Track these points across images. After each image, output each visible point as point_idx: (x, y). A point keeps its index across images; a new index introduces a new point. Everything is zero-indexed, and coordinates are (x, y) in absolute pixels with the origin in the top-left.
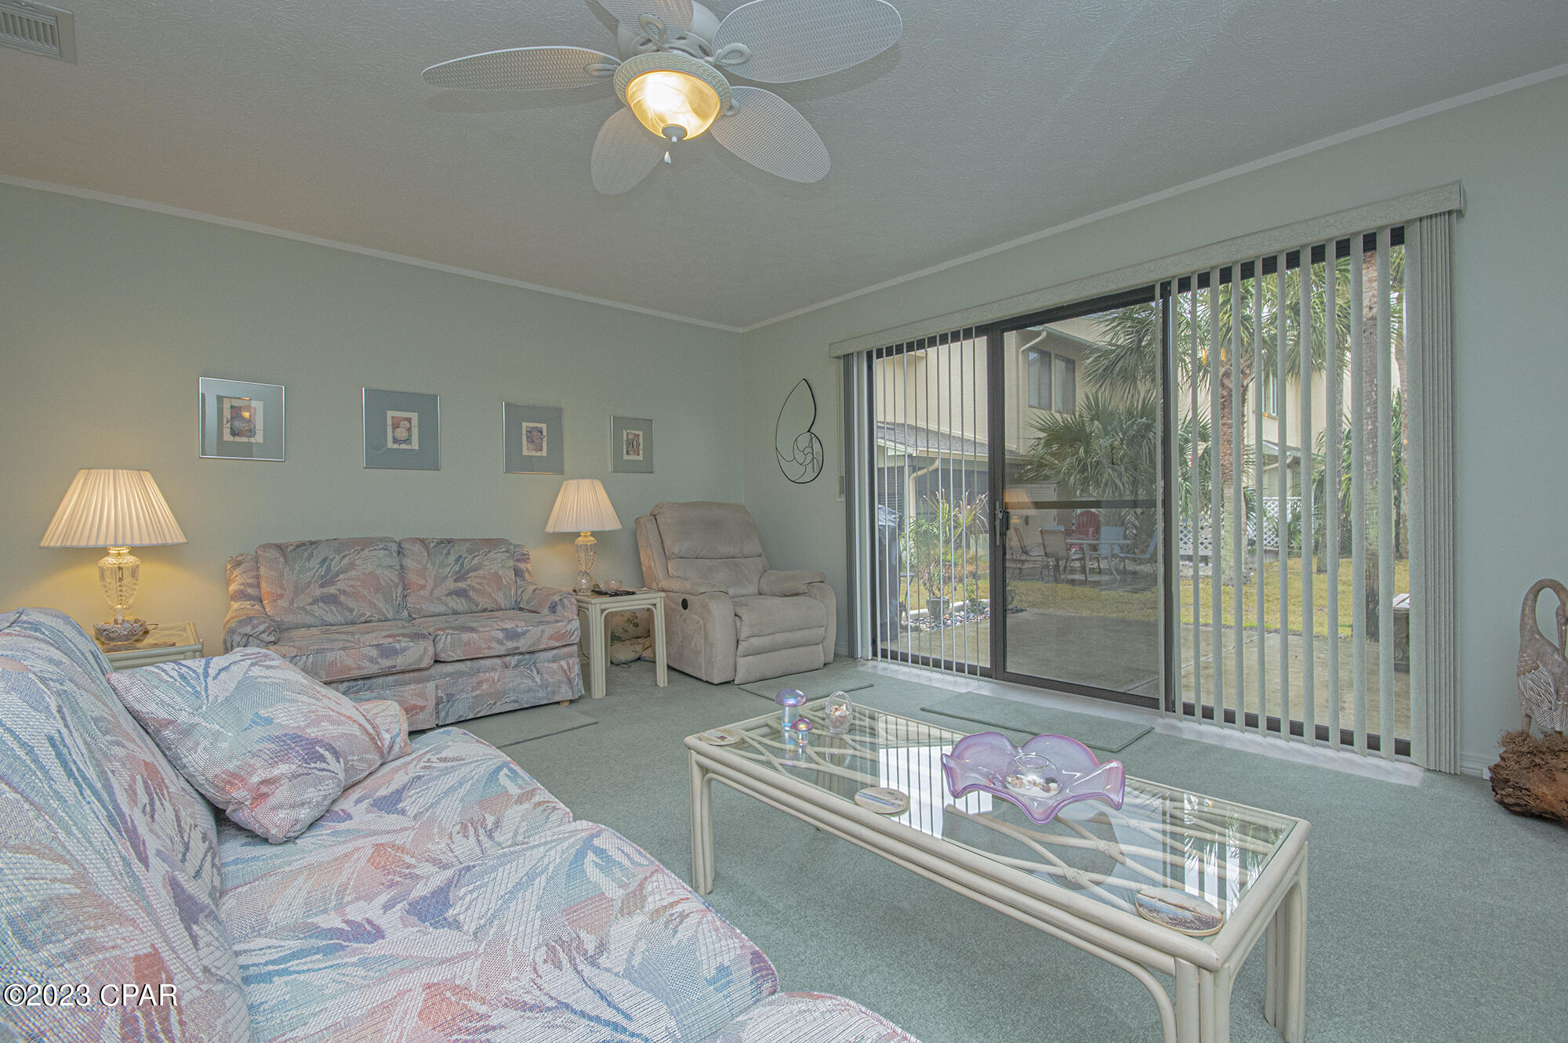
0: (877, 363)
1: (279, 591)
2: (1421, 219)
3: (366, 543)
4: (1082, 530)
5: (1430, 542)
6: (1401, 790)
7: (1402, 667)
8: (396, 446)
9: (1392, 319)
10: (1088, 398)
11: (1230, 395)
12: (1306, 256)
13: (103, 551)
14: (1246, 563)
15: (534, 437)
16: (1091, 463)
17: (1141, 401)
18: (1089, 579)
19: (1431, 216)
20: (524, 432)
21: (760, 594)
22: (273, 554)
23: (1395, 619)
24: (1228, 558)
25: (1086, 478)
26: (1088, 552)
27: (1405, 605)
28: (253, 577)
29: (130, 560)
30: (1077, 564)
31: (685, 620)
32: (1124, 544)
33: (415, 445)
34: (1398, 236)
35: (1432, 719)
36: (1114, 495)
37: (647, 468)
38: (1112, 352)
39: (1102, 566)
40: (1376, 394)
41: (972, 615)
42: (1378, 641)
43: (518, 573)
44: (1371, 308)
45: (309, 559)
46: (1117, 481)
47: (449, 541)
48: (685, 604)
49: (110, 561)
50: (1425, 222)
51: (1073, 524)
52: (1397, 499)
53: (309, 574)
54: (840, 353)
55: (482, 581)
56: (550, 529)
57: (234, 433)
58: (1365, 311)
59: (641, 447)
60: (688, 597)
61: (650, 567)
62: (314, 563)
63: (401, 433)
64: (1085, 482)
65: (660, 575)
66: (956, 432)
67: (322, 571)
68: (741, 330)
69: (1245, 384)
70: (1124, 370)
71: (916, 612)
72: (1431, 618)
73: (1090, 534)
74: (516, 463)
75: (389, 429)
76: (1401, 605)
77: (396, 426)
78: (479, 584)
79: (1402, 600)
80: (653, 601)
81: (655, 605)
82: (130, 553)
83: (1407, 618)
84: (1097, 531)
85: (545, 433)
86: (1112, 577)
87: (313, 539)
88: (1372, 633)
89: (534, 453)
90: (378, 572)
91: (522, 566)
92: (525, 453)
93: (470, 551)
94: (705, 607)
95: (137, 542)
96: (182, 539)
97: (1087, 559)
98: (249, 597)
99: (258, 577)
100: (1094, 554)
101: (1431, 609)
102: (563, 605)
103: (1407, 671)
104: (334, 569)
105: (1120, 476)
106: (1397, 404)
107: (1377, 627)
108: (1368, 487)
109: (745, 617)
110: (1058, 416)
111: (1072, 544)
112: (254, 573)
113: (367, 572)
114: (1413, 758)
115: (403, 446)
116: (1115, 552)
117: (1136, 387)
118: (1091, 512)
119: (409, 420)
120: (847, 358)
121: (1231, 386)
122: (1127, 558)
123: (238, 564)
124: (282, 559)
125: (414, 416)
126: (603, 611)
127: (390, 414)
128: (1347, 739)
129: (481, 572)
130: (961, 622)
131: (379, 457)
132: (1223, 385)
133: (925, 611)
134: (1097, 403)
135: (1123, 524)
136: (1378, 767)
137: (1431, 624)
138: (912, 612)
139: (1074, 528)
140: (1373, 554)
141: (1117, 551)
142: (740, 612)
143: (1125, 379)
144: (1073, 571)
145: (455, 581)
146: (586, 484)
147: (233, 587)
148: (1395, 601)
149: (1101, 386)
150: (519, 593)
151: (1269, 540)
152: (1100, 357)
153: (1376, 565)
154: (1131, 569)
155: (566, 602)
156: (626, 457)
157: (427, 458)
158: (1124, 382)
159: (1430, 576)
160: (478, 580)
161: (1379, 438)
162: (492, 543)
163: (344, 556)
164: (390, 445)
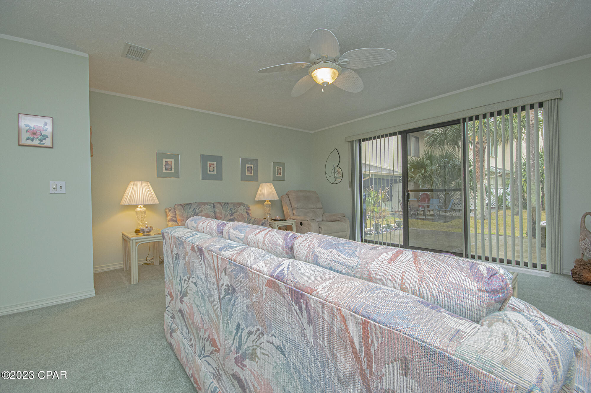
0: (363, 144)
1: (183, 219)
2: (548, 101)
3: (204, 204)
4: (423, 200)
5: (552, 201)
6: (543, 278)
7: (544, 246)
8: (210, 173)
9: (539, 126)
10: (425, 151)
11: (479, 150)
12: (511, 111)
13: (136, 206)
14: (486, 212)
15: (250, 169)
16: (427, 175)
17: (445, 152)
18: (427, 218)
19: (551, 100)
20: (247, 168)
21: (323, 221)
22: (180, 207)
23: (541, 229)
24: (479, 210)
25: (424, 181)
26: (426, 208)
27: (545, 224)
28: (174, 214)
29: (144, 209)
30: (422, 213)
31: (301, 229)
32: (439, 205)
33: (215, 173)
34: (541, 105)
35: (553, 257)
36: (435, 187)
37: (283, 179)
38: (436, 135)
39: (431, 213)
40: (534, 151)
41: (388, 230)
42: (536, 238)
43: (248, 214)
44: (532, 121)
45: (190, 209)
46: (437, 182)
47: (228, 203)
48: (301, 224)
49: (138, 209)
50: (549, 101)
51: (420, 198)
52: (542, 188)
53: (190, 214)
54: (350, 140)
55: (238, 216)
56: (257, 199)
57: (166, 170)
58: (530, 121)
59: (281, 172)
60: (302, 222)
61: (287, 212)
62: (191, 210)
63: (212, 169)
64: (424, 183)
65: (291, 214)
66: (375, 164)
67: (194, 213)
68: (312, 132)
69: (485, 146)
70: (440, 141)
71: (370, 228)
72: (553, 226)
73: (426, 202)
74: (244, 178)
75: (208, 167)
76: (544, 224)
77: (210, 166)
78: (237, 217)
79: (543, 223)
80: (292, 223)
81: (293, 224)
82: (144, 207)
83: (545, 229)
84: (429, 201)
85: (253, 168)
86: (435, 217)
87: (190, 203)
88: (534, 236)
89: (249, 175)
90: (209, 213)
91: (248, 211)
92: (247, 174)
93: (234, 207)
94: (309, 225)
95: (145, 204)
96: (159, 203)
97: (426, 211)
98: (174, 221)
99: (175, 214)
100: (428, 209)
101: (553, 222)
102: (265, 224)
103: (546, 247)
104: (197, 212)
105: (438, 180)
106: (542, 152)
107: (535, 233)
108: (532, 184)
109: (322, 228)
110: (414, 158)
111: (420, 205)
112: (175, 213)
113: (206, 213)
114: (547, 270)
115: (212, 173)
116: (436, 208)
117: (444, 147)
118: (427, 194)
119: (214, 164)
120: (352, 142)
121: (479, 147)
122: (441, 210)
123: (170, 210)
124: (182, 209)
125: (215, 163)
126: (278, 226)
127: (209, 162)
128: (526, 264)
129: (237, 213)
130: (385, 232)
131: (205, 176)
132: (477, 147)
133: (372, 228)
134: (428, 154)
135: (438, 198)
136: (536, 272)
137: (553, 227)
138: (368, 229)
139: (420, 199)
140: (533, 207)
141: (437, 207)
142: (321, 226)
143: (440, 144)
144: (421, 215)
145: (230, 216)
146: (268, 184)
147: (169, 218)
148: (541, 223)
149: (431, 148)
150: (249, 220)
151: (493, 203)
152: (430, 137)
153: (535, 211)
154: (442, 214)
155: (266, 223)
156: (277, 176)
157: (218, 177)
158: (440, 146)
159: (552, 212)
160: (237, 216)
161: (536, 166)
162: (240, 204)
163: (199, 208)
164: (208, 172)
